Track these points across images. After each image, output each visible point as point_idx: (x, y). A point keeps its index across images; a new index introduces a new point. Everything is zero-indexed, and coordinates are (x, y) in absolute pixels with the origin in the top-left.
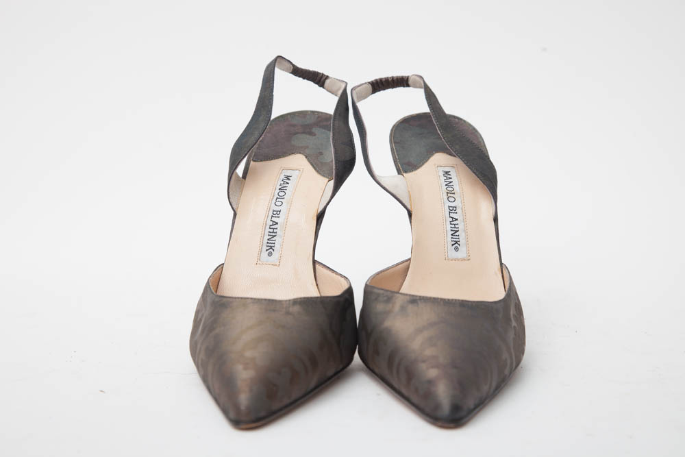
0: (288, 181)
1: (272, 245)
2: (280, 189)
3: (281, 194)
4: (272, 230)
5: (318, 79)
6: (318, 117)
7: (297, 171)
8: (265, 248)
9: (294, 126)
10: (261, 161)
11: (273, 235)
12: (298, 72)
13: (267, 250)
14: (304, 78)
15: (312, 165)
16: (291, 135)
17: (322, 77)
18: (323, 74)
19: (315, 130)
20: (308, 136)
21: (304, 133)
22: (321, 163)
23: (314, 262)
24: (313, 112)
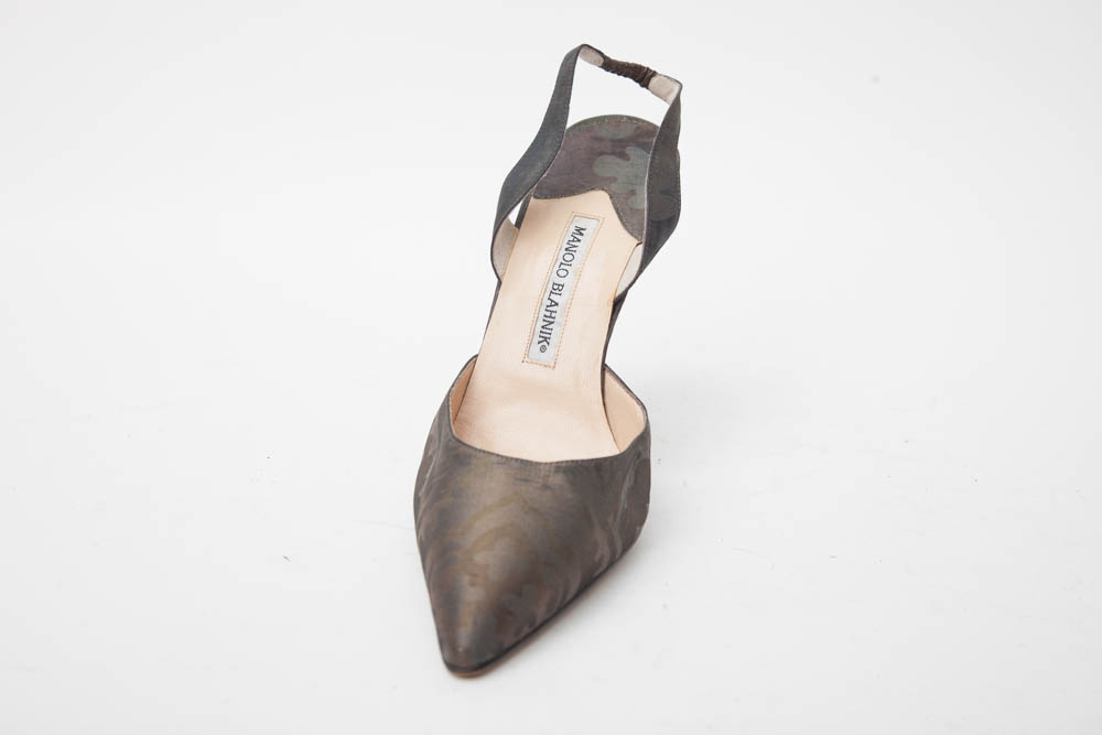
0: (579, 237)
1: (548, 336)
2: (566, 249)
3: (568, 257)
4: (548, 314)
5: (641, 76)
6: (638, 128)
7: (595, 222)
8: (537, 339)
9: (600, 140)
10: (546, 198)
11: (549, 321)
12: (610, 65)
13: (540, 342)
14: (619, 75)
15: (618, 212)
16: (595, 154)
17: (646, 73)
18: (648, 69)
19: (631, 151)
20: (618, 160)
21: (613, 153)
22: (631, 209)
23: (604, 367)
24: (630, 119)
